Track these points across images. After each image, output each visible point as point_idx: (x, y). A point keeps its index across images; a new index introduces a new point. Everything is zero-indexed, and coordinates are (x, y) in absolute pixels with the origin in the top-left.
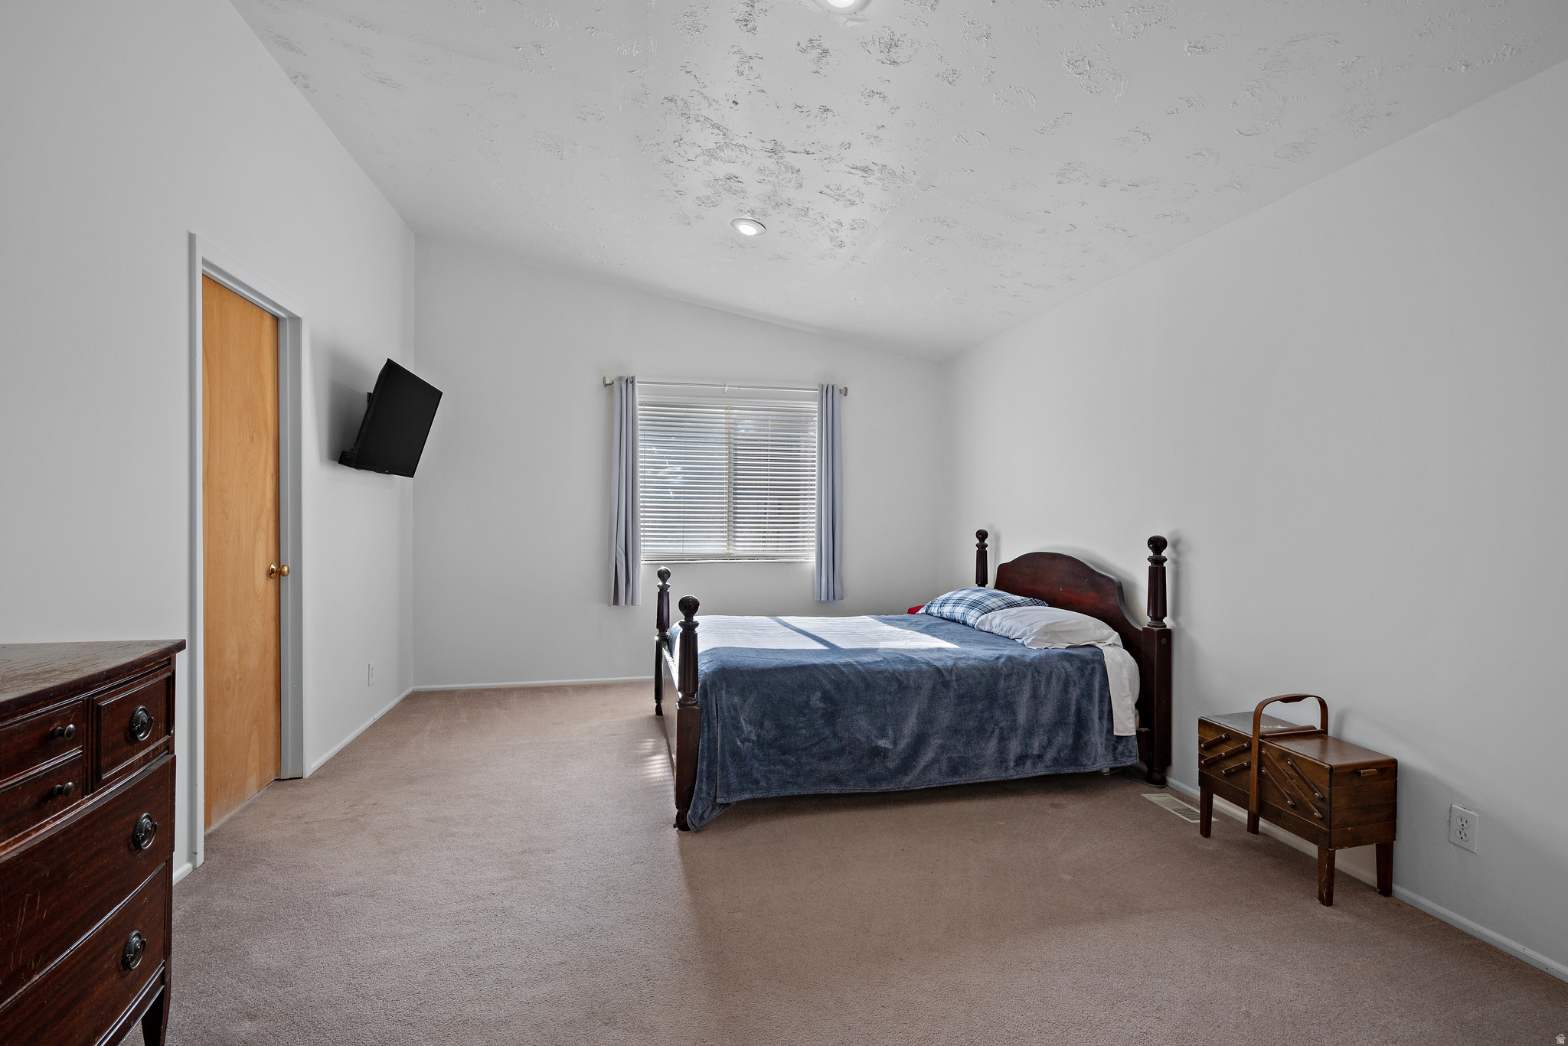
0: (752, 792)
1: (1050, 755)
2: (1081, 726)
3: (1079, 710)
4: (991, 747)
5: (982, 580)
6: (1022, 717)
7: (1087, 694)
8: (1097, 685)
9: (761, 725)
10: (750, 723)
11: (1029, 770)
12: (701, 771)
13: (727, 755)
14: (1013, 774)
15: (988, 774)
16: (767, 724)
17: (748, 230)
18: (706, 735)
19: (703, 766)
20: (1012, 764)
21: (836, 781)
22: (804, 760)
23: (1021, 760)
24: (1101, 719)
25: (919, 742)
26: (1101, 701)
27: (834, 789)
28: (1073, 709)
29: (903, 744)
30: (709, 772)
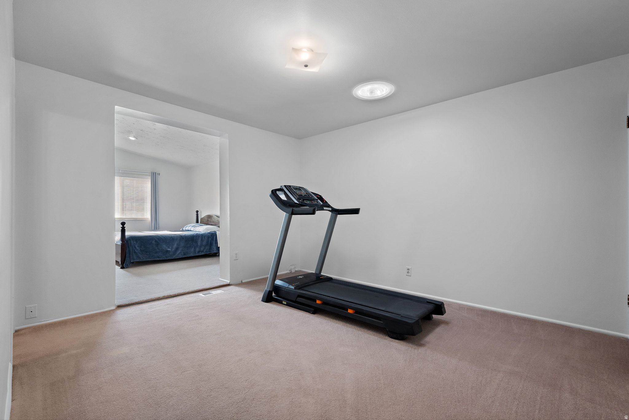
0: (139, 260)
1: (205, 251)
2: (211, 244)
3: (211, 242)
4: (193, 249)
5: (197, 222)
6: (199, 244)
7: (213, 239)
8: (215, 238)
9: (141, 247)
10: (138, 247)
11: (201, 254)
12: (127, 256)
13: (133, 253)
14: (197, 255)
15: (192, 255)
16: (142, 247)
17: (132, 138)
18: (128, 249)
19: (127, 255)
20: (197, 253)
21: (159, 257)
22: (151, 253)
23: (199, 252)
24: (215, 244)
25: (177, 249)
26: (215, 241)
27: (158, 259)
28: (210, 242)
29: (173, 250)
30: (129, 256)
